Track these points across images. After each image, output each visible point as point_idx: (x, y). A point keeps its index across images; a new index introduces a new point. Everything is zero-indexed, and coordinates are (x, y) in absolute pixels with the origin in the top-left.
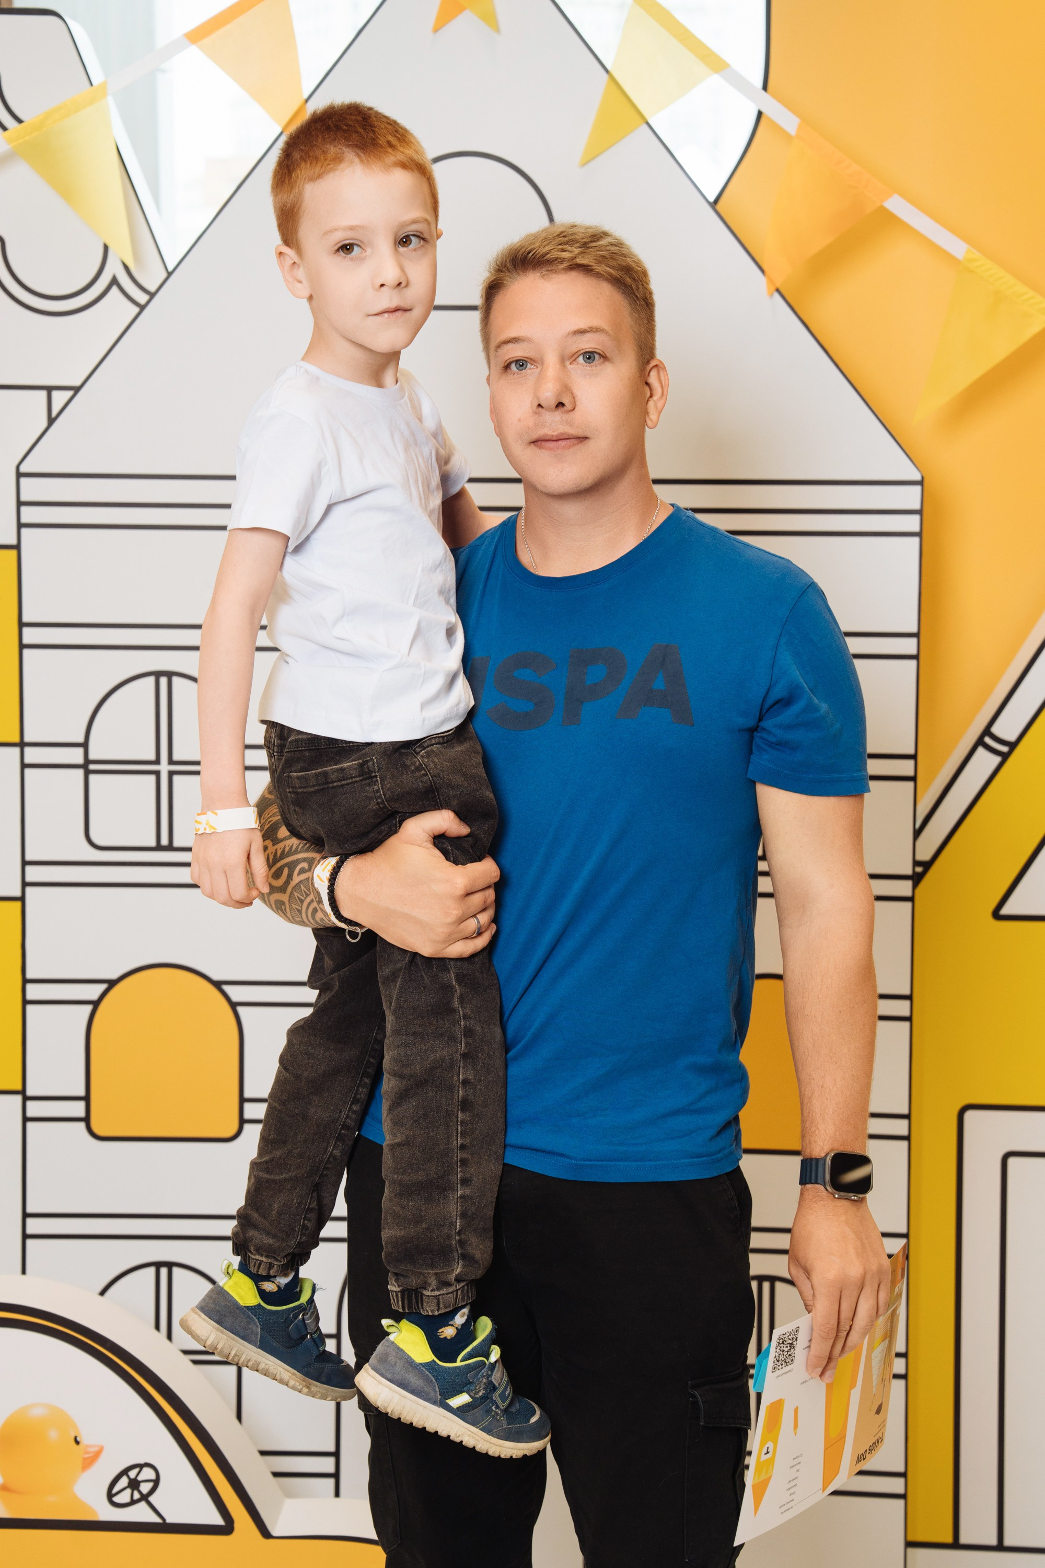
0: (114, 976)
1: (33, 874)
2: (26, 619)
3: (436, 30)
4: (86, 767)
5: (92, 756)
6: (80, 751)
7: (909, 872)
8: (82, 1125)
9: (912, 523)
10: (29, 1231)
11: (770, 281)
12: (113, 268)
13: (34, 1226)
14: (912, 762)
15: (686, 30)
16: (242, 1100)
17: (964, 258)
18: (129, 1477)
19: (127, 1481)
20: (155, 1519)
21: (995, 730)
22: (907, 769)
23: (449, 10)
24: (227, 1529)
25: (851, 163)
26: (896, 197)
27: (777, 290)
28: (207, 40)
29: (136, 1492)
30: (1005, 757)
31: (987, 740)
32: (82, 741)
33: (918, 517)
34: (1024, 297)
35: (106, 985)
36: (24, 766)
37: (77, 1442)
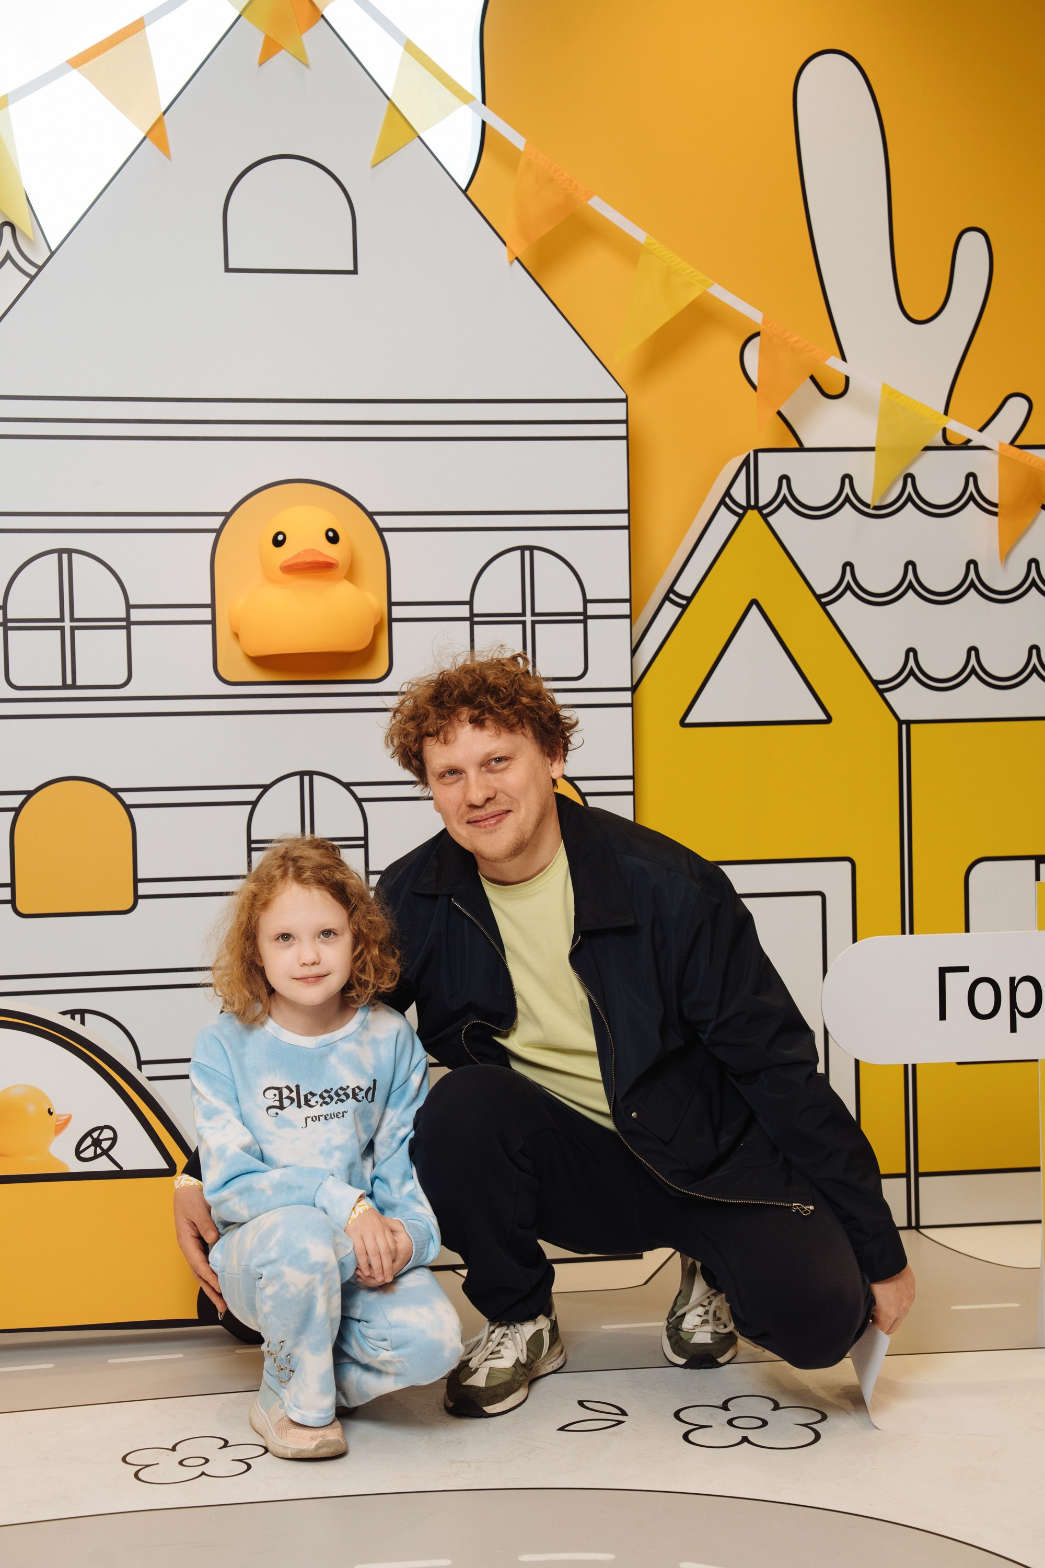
0: (32, 788)
3: (260, 65)
4: (6, 625)
5: (9, 617)
6: (1, 612)
7: (629, 685)
8: (9, 906)
9: (621, 430)
11: (511, 252)
12: (8, 244)
14: (628, 604)
15: (443, 72)
16: (136, 881)
17: (645, 243)
18: (92, 1137)
19: (91, 1140)
20: (114, 1168)
21: (676, 588)
22: (624, 609)
23: (270, 49)
24: (171, 1171)
25: (562, 174)
26: (596, 197)
27: (517, 258)
28: (86, 66)
29: (98, 1149)
30: (684, 608)
31: (672, 596)
32: (2, 605)
33: (624, 426)
34: (687, 272)
35: (25, 796)
37: (51, 1113)
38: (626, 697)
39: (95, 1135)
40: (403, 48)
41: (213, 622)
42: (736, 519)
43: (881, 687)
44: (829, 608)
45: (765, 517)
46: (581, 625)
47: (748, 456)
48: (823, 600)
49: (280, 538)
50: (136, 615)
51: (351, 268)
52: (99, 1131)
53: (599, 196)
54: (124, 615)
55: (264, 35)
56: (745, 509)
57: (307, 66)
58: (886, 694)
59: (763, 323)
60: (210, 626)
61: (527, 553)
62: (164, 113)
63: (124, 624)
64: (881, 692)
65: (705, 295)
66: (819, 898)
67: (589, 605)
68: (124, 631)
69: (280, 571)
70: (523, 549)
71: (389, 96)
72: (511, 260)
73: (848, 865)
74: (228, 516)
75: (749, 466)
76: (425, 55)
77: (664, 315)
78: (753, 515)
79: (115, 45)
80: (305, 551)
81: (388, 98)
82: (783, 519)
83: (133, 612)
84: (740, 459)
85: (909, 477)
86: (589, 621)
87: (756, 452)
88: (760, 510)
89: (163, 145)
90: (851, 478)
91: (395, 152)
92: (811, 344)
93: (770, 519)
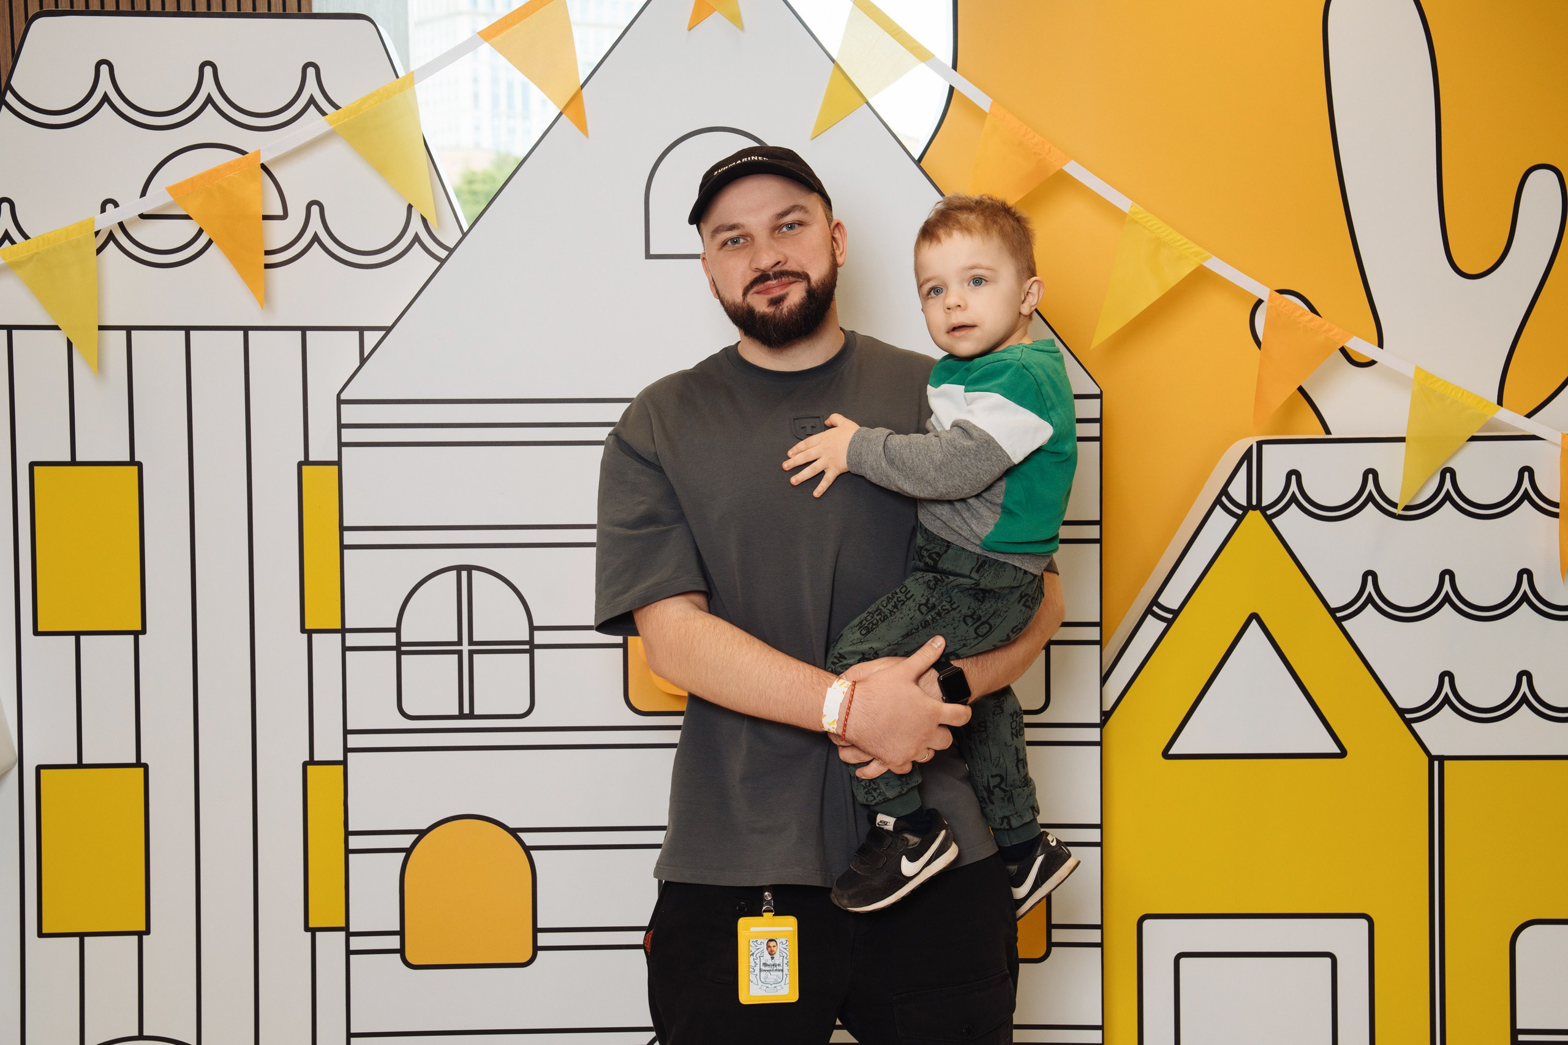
0: (425, 828)
1: (354, 741)
2: (345, 525)
3: (690, 29)
4: (400, 649)
5: (403, 640)
6: (394, 634)
7: (1097, 721)
8: (399, 955)
9: (1093, 429)
12: (416, 226)
14: (1097, 629)
15: (898, 27)
16: (536, 930)
17: (1129, 212)
21: (1161, 600)
22: (1093, 634)
23: (701, 11)
25: (1035, 135)
26: (1073, 162)
28: (498, 38)
30: (1170, 623)
31: (1155, 609)
32: (395, 626)
33: (1098, 425)
34: (1179, 243)
35: (417, 835)
36: (345, 649)
38: (1094, 734)
41: (624, 645)
42: (1236, 520)
43: (1409, 717)
44: (1344, 623)
45: (1269, 519)
47: (1251, 447)
48: (1339, 615)
50: (540, 637)
53: (1076, 161)
54: (528, 639)
56: (1246, 510)
58: (1413, 725)
60: (621, 650)
62: (582, 87)
63: (527, 647)
64: (1408, 723)
65: (1201, 266)
66: (1328, 960)
68: (528, 655)
71: (835, 57)
73: (1364, 923)
75: (1251, 459)
77: (1152, 293)
78: (1254, 516)
79: (531, 14)
81: (833, 61)
82: (1292, 522)
83: (536, 633)
84: (1240, 451)
85: (1448, 472)
87: (1260, 444)
88: (1263, 510)
89: (580, 123)
90: (1373, 472)
91: (839, 120)
92: (1328, 324)
93: (1275, 521)
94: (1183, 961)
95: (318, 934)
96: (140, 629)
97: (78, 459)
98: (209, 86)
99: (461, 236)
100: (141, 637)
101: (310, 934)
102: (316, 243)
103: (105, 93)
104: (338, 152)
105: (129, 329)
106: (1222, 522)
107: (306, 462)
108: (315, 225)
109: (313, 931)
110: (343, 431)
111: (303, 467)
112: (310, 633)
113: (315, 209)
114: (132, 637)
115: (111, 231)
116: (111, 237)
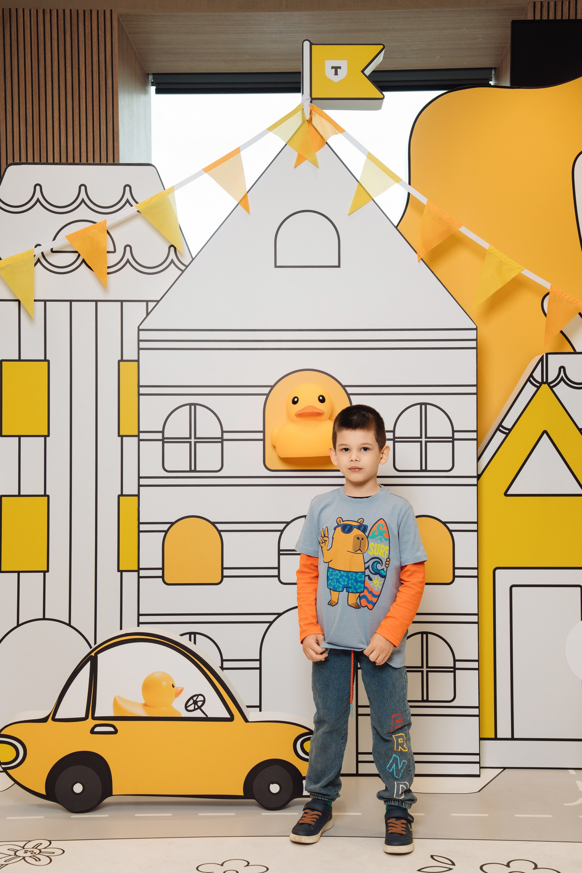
0: (174, 521)
1: (143, 482)
2: (140, 384)
3: (295, 168)
4: (164, 440)
5: (165, 436)
6: (161, 434)
7: (476, 475)
8: (161, 579)
9: (473, 344)
10: (140, 621)
11: (419, 256)
12: (172, 255)
13: (142, 619)
14: (476, 433)
15: (387, 167)
16: (223, 568)
17: (489, 249)
18: (193, 700)
19: (193, 701)
20: (203, 716)
21: (503, 424)
22: (474, 435)
23: (300, 160)
24: (231, 719)
25: (446, 215)
26: (463, 227)
27: (422, 259)
28: (211, 171)
29: (196, 705)
30: (507, 434)
31: (500, 428)
32: (162, 430)
33: (475, 342)
34: (510, 263)
35: (170, 525)
36: (139, 440)
37: (173, 687)
38: (474, 481)
39: (195, 698)
40: (366, 157)
41: (264, 440)
42: (536, 389)
45: (551, 388)
46: (451, 443)
47: (543, 355)
49: (296, 400)
50: (226, 436)
51: (337, 265)
52: (197, 697)
53: (465, 226)
54: (220, 436)
55: (297, 153)
56: (541, 384)
57: (317, 167)
59: (550, 289)
60: (262, 442)
61: (423, 406)
62: (248, 192)
63: (220, 440)
65: (520, 274)
66: (579, 589)
67: (455, 433)
68: (220, 444)
69: (295, 417)
70: (421, 404)
72: (419, 260)
74: (272, 387)
75: (543, 362)
76: (377, 159)
77: (498, 285)
78: (545, 387)
79: (226, 161)
80: (308, 406)
81: (358, 181)
82: (561, 389)
83: (224, 434)
84: (539, 357)
86: (455, 442)
87: (547, 354)
88: (549, 384)
89: (247, 208)
91: (360, 208)
92: (576, 300)
93: (554, 389)
94: (514, 588)
95: (124, 573)
96: (47, 434)
97: (22, 359)
98: (83, 195)
99: (192, 259)
100: (47, 438)
101: (120, 573)
102: (128, 263)
103: (38, 198)
104: (139, 224)
105: (45, 301)
106: (530, 389)
107: (122, 360)
108: (128, 256)
109: (121, 572)
110: (140, 343)
111: (120, 362)
112: (122, 437)
113: (128, 249)
114: (43, 438)
115: (39, 259)
116: (39, 261)
